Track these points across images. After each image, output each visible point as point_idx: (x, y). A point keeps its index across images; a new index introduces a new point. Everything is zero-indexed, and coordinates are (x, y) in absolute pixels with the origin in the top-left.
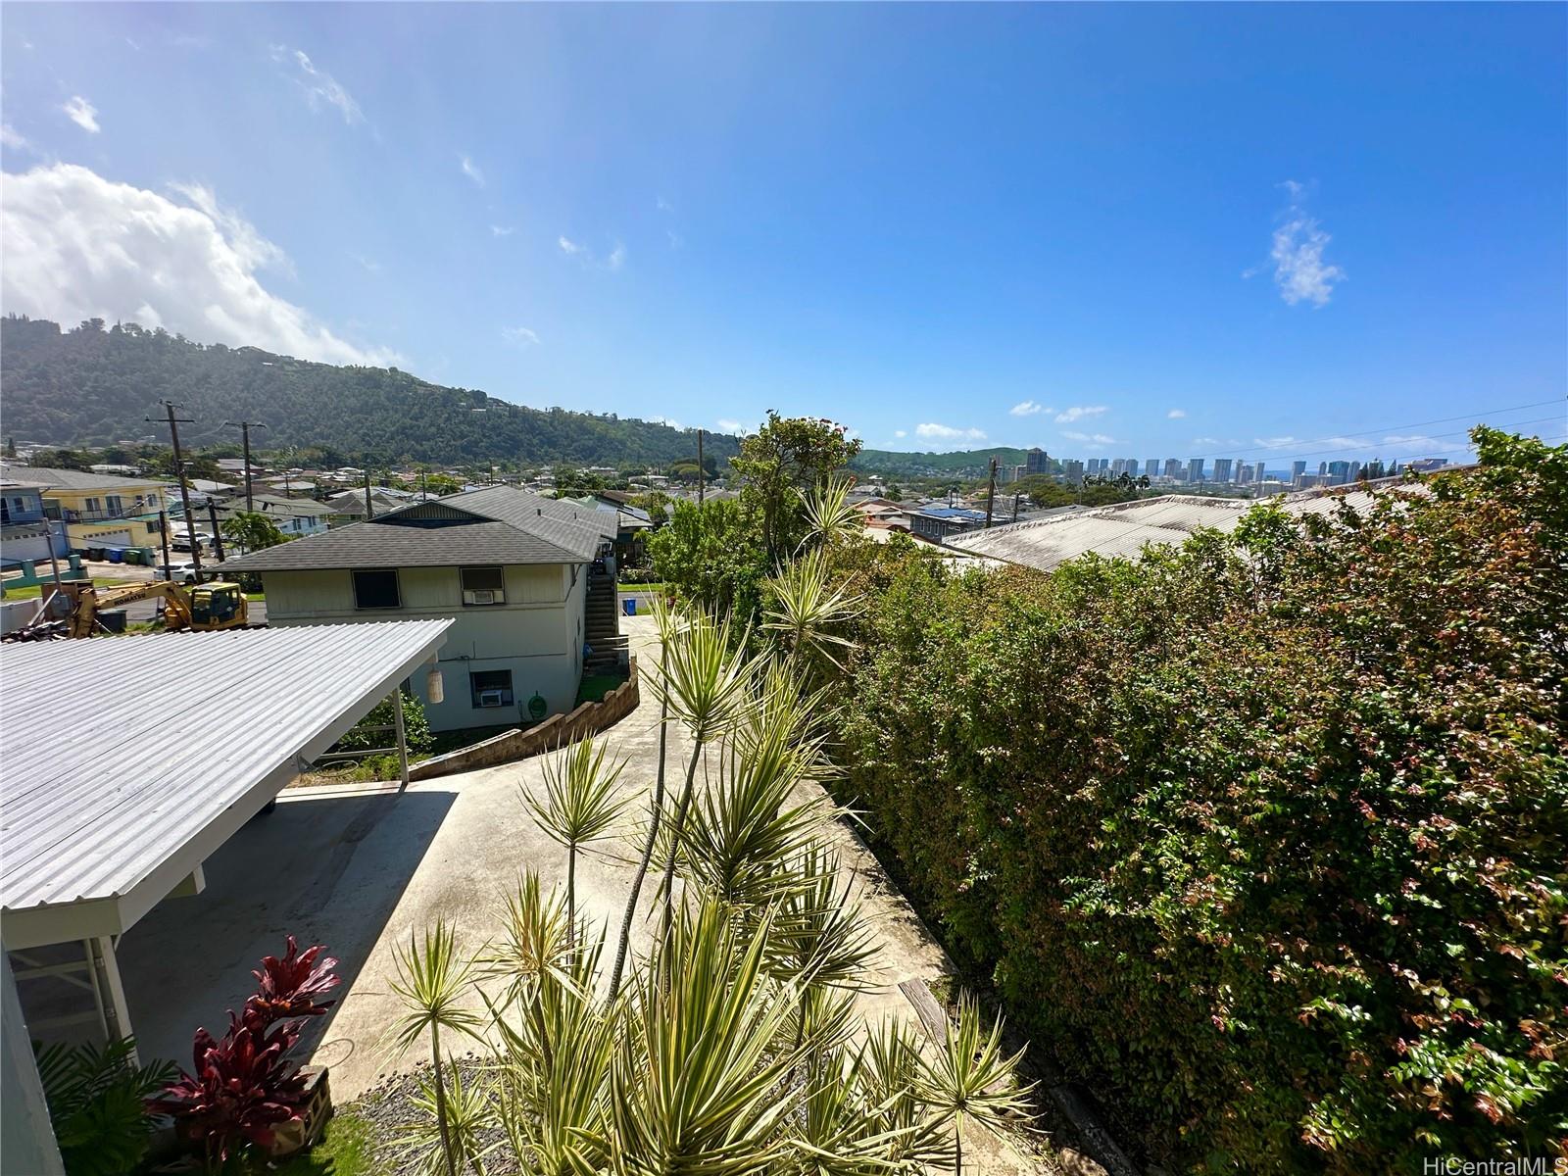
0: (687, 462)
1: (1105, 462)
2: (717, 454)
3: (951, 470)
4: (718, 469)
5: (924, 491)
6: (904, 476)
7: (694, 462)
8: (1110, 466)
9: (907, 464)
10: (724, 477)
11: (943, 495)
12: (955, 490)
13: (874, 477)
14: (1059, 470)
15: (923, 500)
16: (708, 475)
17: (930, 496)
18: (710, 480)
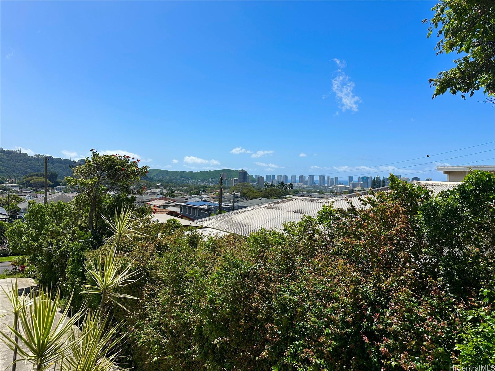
0: (37, 175)
1: (273, 177)
2: (58, 170)
3: (201, 180)
4: (58, 180)
5: (187, 192)
6: (176, 183)
7: (42, 175)
8: (276, 178)
9: (178, 177)
10: (63, 185)
11: (198, 194)
12: (204, 191)
13: (159, 184)
14: (254, 181)
15: (187, 197)
16: (51, 183)
17: (191, 195)
18: (53, 187)
